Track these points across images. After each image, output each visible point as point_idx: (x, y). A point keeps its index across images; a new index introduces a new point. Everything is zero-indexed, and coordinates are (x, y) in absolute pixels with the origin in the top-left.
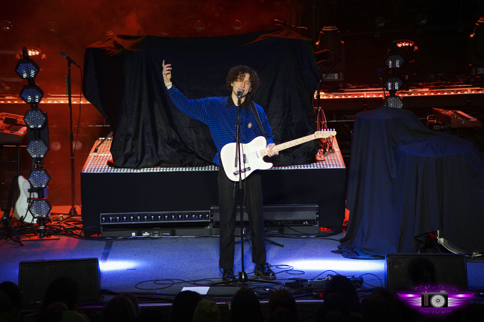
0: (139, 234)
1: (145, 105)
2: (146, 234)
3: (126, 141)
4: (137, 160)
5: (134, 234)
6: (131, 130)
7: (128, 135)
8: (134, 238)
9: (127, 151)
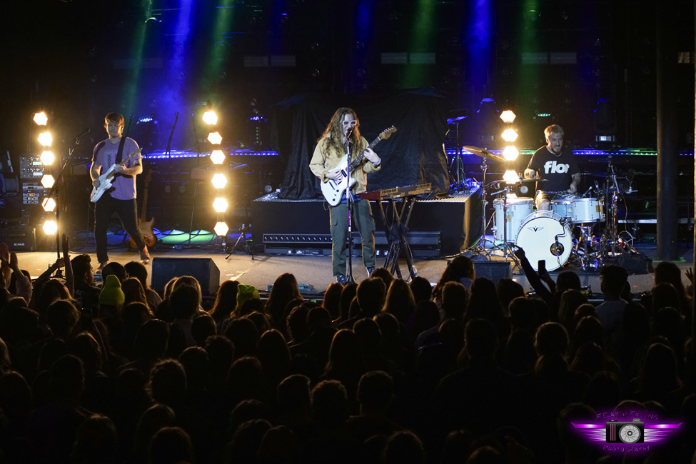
0: (294, 252)
1: (305, 139)
2: (299, 252)
3: (291, 177)
4: (297, 193)
5: (290, 252)
6: (295, 169)
7: (293, 172)
8: (290, 255)
9: (291, 185)
